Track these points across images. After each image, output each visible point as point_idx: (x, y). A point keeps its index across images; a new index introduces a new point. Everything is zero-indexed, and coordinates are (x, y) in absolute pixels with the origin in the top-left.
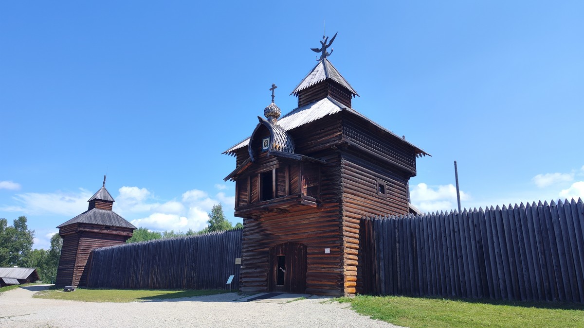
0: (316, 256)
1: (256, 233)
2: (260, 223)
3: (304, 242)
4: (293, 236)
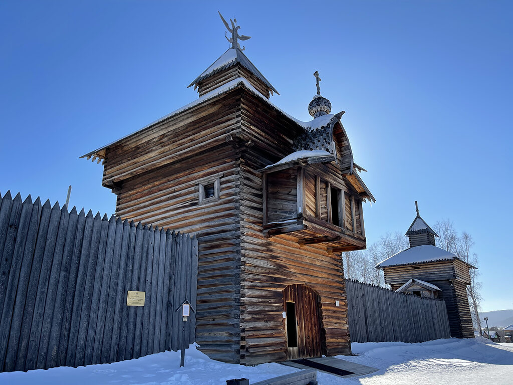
0: (329, 308)
1: (264, 258)
2: (270, 244)
3: (318, 289)
4: (309, 277)
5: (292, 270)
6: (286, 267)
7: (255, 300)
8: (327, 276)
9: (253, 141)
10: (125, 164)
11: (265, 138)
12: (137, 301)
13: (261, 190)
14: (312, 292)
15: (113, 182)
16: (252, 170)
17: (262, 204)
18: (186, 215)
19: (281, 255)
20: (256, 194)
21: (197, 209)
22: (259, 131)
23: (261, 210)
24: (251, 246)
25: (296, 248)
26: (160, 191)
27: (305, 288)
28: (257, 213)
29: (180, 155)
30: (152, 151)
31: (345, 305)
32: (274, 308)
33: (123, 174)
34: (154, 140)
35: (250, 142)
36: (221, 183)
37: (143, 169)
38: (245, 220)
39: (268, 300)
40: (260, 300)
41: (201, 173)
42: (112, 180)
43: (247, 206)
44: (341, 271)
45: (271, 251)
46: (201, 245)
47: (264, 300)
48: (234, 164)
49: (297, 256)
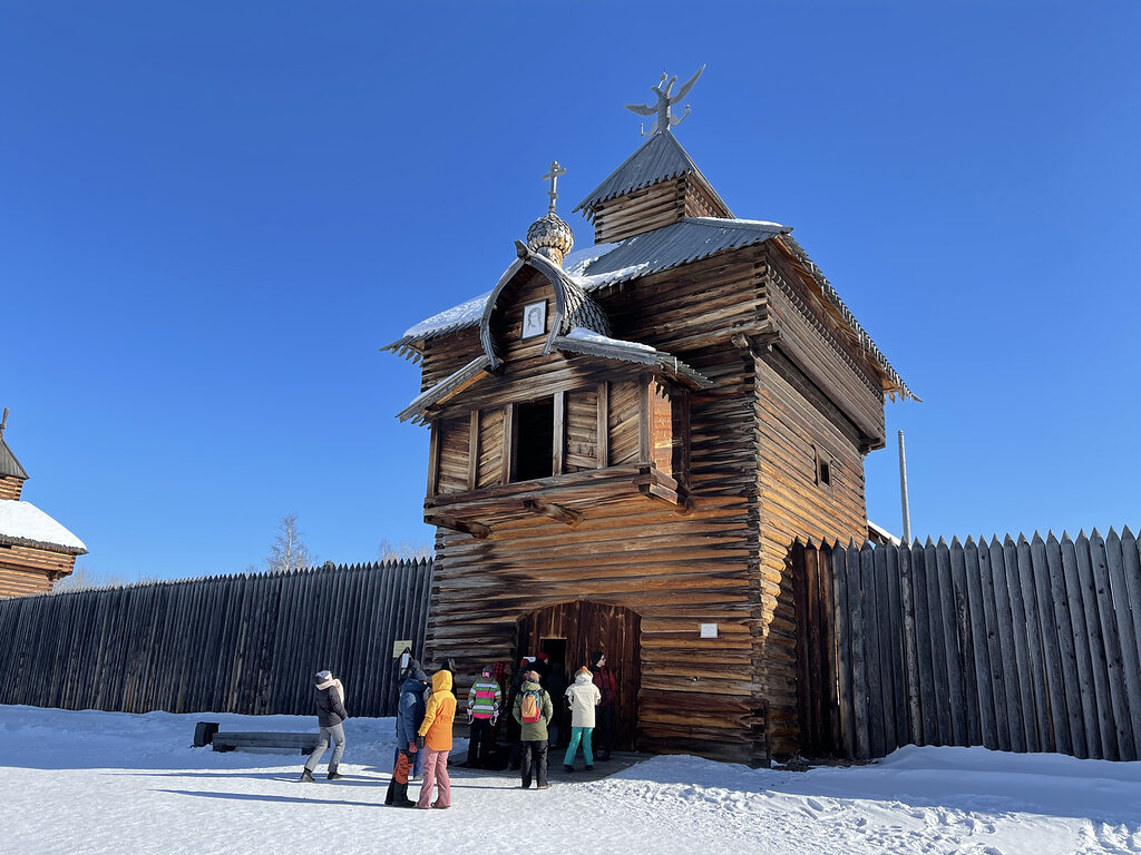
0: (671, 643)
1: (477, 572)
5: (542, 579)
6: (525, 577)
8: (669, 569)
14: (624, 611)
19: (518, 558)
25: (560, 533)
47: (467, 640)
49: (561, 548)
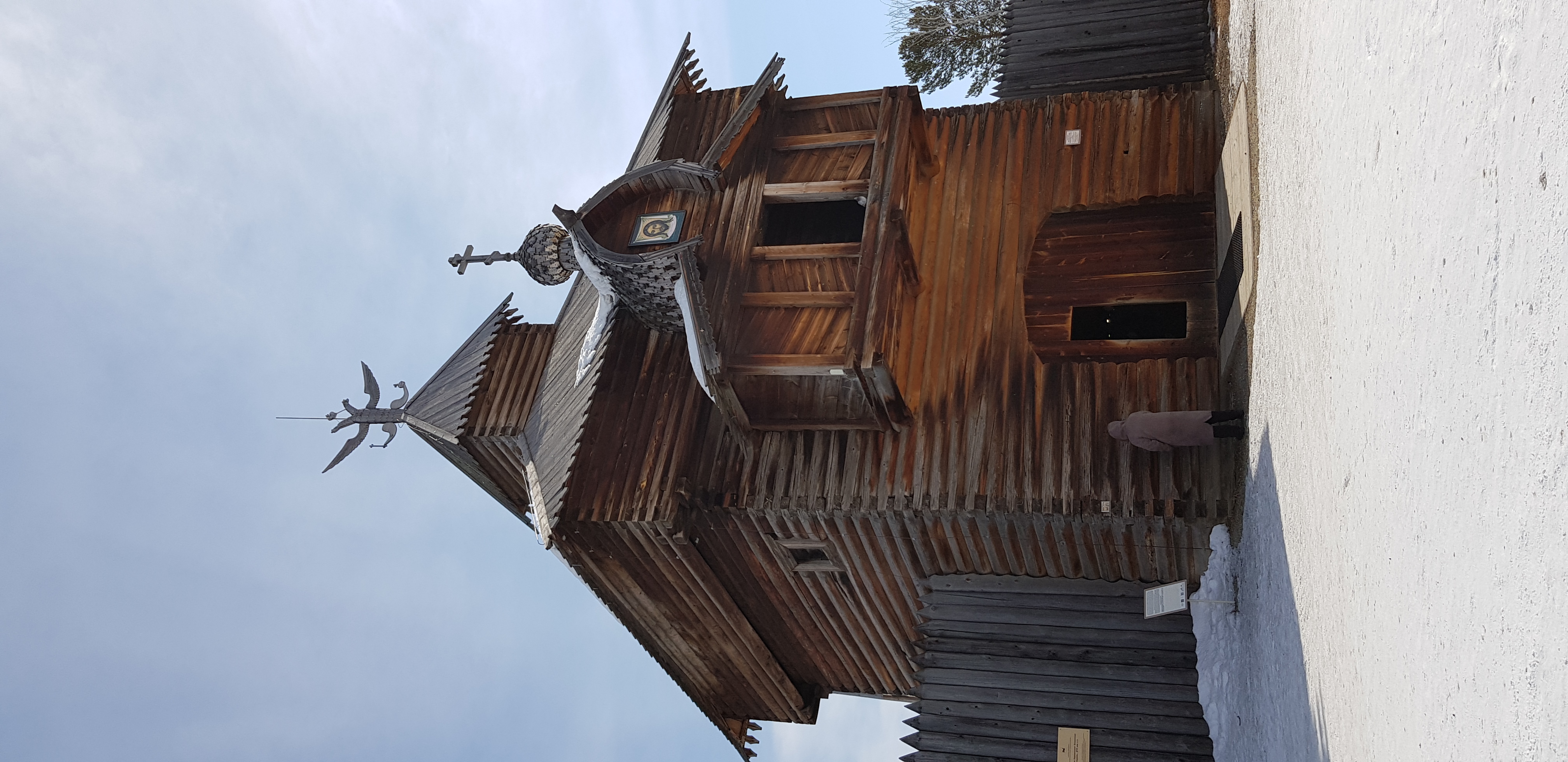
1: (962, 428)
2: (927, 408)
3: (1035, 219)
4: (1004, 257)
5: (988, 327)
6: (982, 350)
7: (1067, 467)
8: (999, 182)
9: (677, 484)
10: (761, 693)
11: (662, 434)
12: (1080, 750)
13: (792, 435)
14: (1041, 237)
15: (804, 707)
16: (747, 469)
17: (827, 434)
18: (871, 590)
19: (954, 366)
20: (805, 453)
21: (856, 574)
22: (649, 459)
23: (843, 437)
24: (936, 475)
25: (929, 308)
26: (816, 626)
27: (1034, 263)
28: (853, 453)
29: (728, 612)
30: (722, 652)
31: (1078, 105)
32: (1087, 397)
33: (785, 695)
34: (696, 649)
35: (683, 492)
36: (789, 536)
37: (768, 664)
38: (874, 494)
39: (1067, 419)
40: (1066, 446)
41: (766, 567)
42: (800, 710)
43: (840, 482)
44: (983, 115)
45: (944, 403)
46: (943, 569)
47: (1066, 433)
48: (739, 517)
49: (950, 303)
